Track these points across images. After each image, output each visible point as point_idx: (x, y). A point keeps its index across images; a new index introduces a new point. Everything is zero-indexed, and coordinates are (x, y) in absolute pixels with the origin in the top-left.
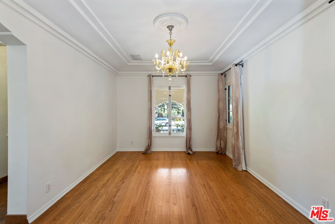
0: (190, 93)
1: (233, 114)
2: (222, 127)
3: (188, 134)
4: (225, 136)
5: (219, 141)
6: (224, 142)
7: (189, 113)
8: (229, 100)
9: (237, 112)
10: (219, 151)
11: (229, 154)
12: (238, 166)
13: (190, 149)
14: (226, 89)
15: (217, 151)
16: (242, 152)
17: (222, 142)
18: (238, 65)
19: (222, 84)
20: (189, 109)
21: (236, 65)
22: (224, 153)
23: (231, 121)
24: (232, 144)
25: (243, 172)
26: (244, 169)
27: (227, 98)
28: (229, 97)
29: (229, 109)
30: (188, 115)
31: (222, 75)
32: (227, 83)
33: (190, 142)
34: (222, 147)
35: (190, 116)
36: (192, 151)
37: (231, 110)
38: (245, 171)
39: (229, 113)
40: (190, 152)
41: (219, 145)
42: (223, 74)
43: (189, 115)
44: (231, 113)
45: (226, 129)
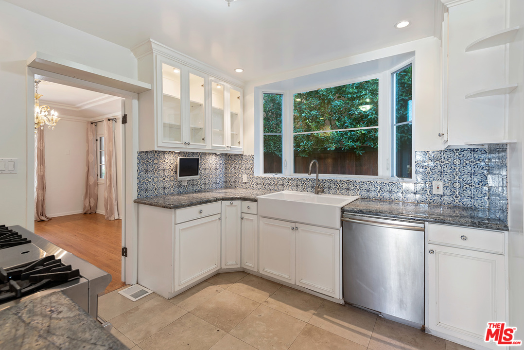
0: (43, 142)
1: (106, 167)
2: (93, 182)
3: (40, 195)
4: (96, 192)
5: (87, 200)
6: (95, 200)
7: (42, 167)
8: (101, 152)
9: (110, 166)
10: (87, 211)
11: (101, 211)
12: (110, 216)
13: (44, 215)
14: (97, 140)
15: (84, 212)
16: (115, 203)
17: (92, 200)
18: (111, 120)
19: (92, 134)
20: (42, 163)
21: (109, 120)
22: (94, 212)
23: (104, 175)
24: (105, 197)
25: (115, 221)
26: (117, 217)
27: (99, 150)
28: (100, 149)
29: (101, 162)
30: (39, 170)
31: (92, 123)
32: (98, 134)
33: (43, 206)
34: (92, 205)
35: (44, 172)
36: (46, 217)
37: (103, 163)
38: (117, 219)
39: (101, 167)
40: (43, 218)
41: (87, 205)
42: (94, 124)
43: (42, 170)
44: (103, 168)
45: (96, 184)
